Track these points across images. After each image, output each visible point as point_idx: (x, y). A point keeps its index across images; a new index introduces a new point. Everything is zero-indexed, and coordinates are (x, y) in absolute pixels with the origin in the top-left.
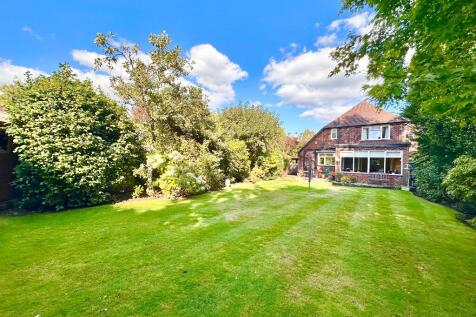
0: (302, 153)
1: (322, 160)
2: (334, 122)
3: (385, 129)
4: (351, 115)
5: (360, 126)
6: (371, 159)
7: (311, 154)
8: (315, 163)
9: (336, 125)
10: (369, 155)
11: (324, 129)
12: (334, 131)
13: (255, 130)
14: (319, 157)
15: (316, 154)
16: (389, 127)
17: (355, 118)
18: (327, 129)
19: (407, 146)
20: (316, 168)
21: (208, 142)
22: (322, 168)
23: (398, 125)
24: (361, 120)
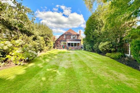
0: (56, 42)
1: (62, 43)
2: (64, 33)
5: (70, 35)
6: (74, 43)
7: (59, 42)
9: (65, 34)
11: (62, 35)
12: (65, 36)
13: (46, 33)
14: (61, 43)
15: (60, 42)
16: (76, 36)
17: (69, 33)
18: (63, 35)
19: (81, 40)
20: (60, 46)
21: (33, 36)
22: (62, 46)
23: (78, 35)
24: (71, 33)
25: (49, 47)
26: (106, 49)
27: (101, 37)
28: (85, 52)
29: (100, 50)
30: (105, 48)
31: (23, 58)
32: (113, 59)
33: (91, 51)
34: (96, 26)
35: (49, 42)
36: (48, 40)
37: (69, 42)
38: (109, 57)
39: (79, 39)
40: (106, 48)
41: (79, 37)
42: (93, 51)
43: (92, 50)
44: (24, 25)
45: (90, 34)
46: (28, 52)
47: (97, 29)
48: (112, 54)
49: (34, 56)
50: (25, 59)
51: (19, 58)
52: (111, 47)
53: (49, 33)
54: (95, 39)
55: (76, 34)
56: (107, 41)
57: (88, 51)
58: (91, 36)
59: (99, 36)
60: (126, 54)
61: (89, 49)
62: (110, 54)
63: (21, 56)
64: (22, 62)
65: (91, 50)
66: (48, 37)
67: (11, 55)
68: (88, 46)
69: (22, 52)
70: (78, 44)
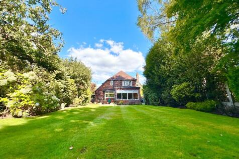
0: (97, 92)
1: (107, 95)
3: (130, 82)
4: (118, 75)
5: (122, 80)
7: (101, 92)
8: (104, 97)
9: (112, 79)
10: (127, 92)
12: (112, 82)
14: (105, 94)
15: (104, 92)
16: (132, 81)
17: (119, 77)
18: (108, 81)
19: (139, 88)
20: (104, 99)
21: (57, 72)
22: (107, 99)
23: (134, 81)
24: (122, 78)
25: (83, 99)
26: (184, 96)
27: (172, 76)
28: (148, 107)
29: (175, 98)
30: (182, 93)
31: (30, 103)
32: (201, 110)
33: (159, 105)
34: (162, 59)
35: (84, 90)
36: (82, 87)
37: (118, 91)
38: (194, 109)
39: (137, 86)
40: (184, 94)
41: (137, 84)
42: (162, 104)
43: (161, 102)
44: (44, 52)
45: (153, 74)
46: (42, 95)
47: (164, 64)
48: (198, 103)
49: (52, 102)
50: (33, 105)
51: (22, 103)
52: (193, 92)
53: (85, 73)
54: (163, 82)
55: (130, 79)
56: (184, 81)
57: (153, 105)
58: (156, 77)
59: (169, 76)
60: (225, 103)
61: (155, 101)
62: (193, 104)
63: (28, 100)
64: (27, 111)
65: (159, 103)
66: (83, 81)
67: (9, 97)
68: (152, 96)
69: (30, 93)
70: (135, 94)
